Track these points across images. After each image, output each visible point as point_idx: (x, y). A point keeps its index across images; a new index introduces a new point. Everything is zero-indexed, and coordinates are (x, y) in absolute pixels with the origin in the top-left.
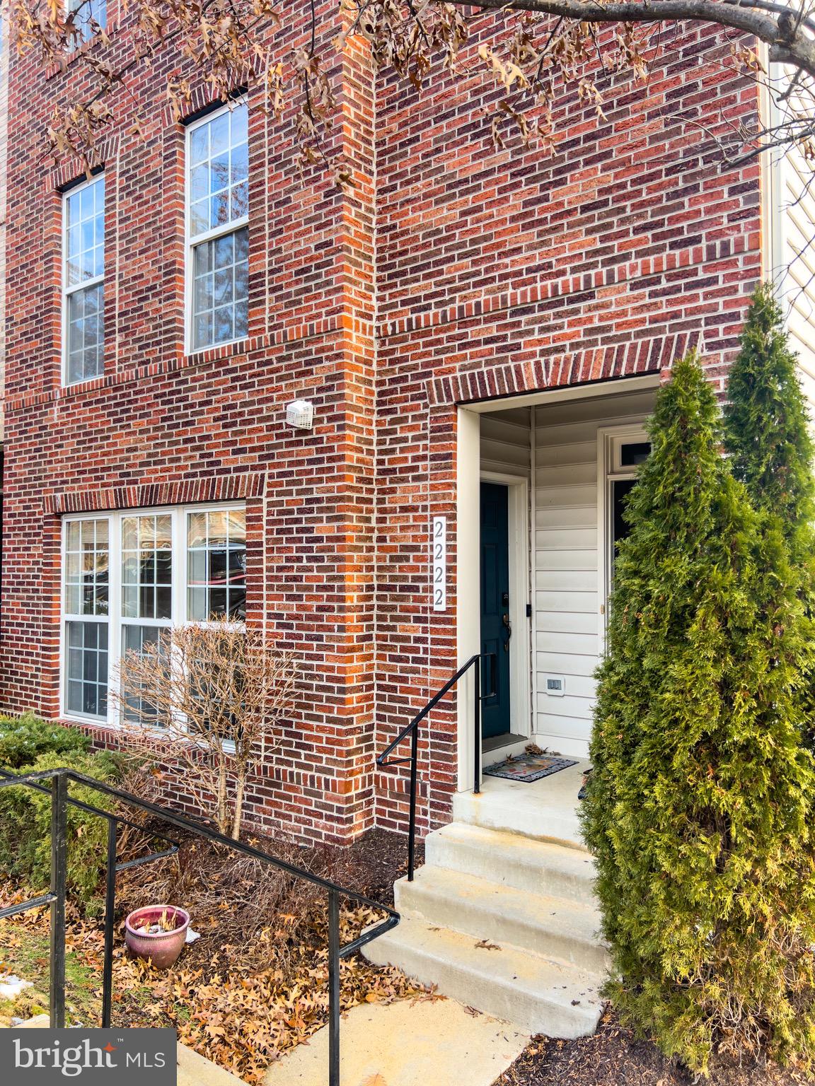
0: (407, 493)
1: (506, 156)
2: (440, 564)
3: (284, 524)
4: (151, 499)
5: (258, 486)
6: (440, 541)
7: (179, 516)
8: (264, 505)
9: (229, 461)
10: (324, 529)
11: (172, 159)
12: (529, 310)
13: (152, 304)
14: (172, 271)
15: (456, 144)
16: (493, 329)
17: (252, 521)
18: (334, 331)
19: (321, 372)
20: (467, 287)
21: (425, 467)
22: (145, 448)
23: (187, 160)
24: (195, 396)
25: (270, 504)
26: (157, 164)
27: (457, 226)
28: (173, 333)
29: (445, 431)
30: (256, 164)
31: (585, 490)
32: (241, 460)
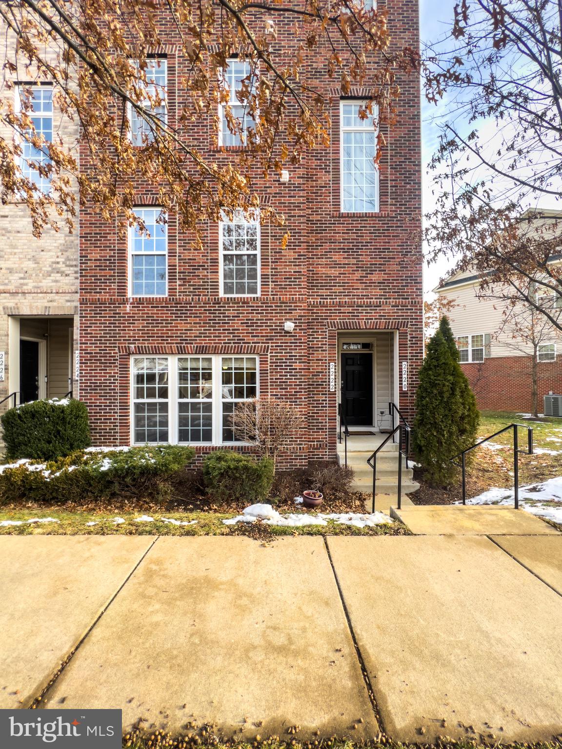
0: (318, 355)
1: (355, 261)
2: (332, 377)
3: (279, 363)
4: (201, 350)
5: (266, 349)
7: (217, 360)
8: (269, 357)
9: (250, 339)
10: (297, 365)
12: (362, 307)
13: (201, 273)
15: (337, 252)
16: (350, 310)
17: (263, 362)
18: (302, 301)
19: (296, 314)
20: (341, 295)
21: (326, 347)
22: (197, 330)
24: (231, 313)
25: (271, 356)
27: (338, 277)
30: (264, 235)
32: (256, 339)
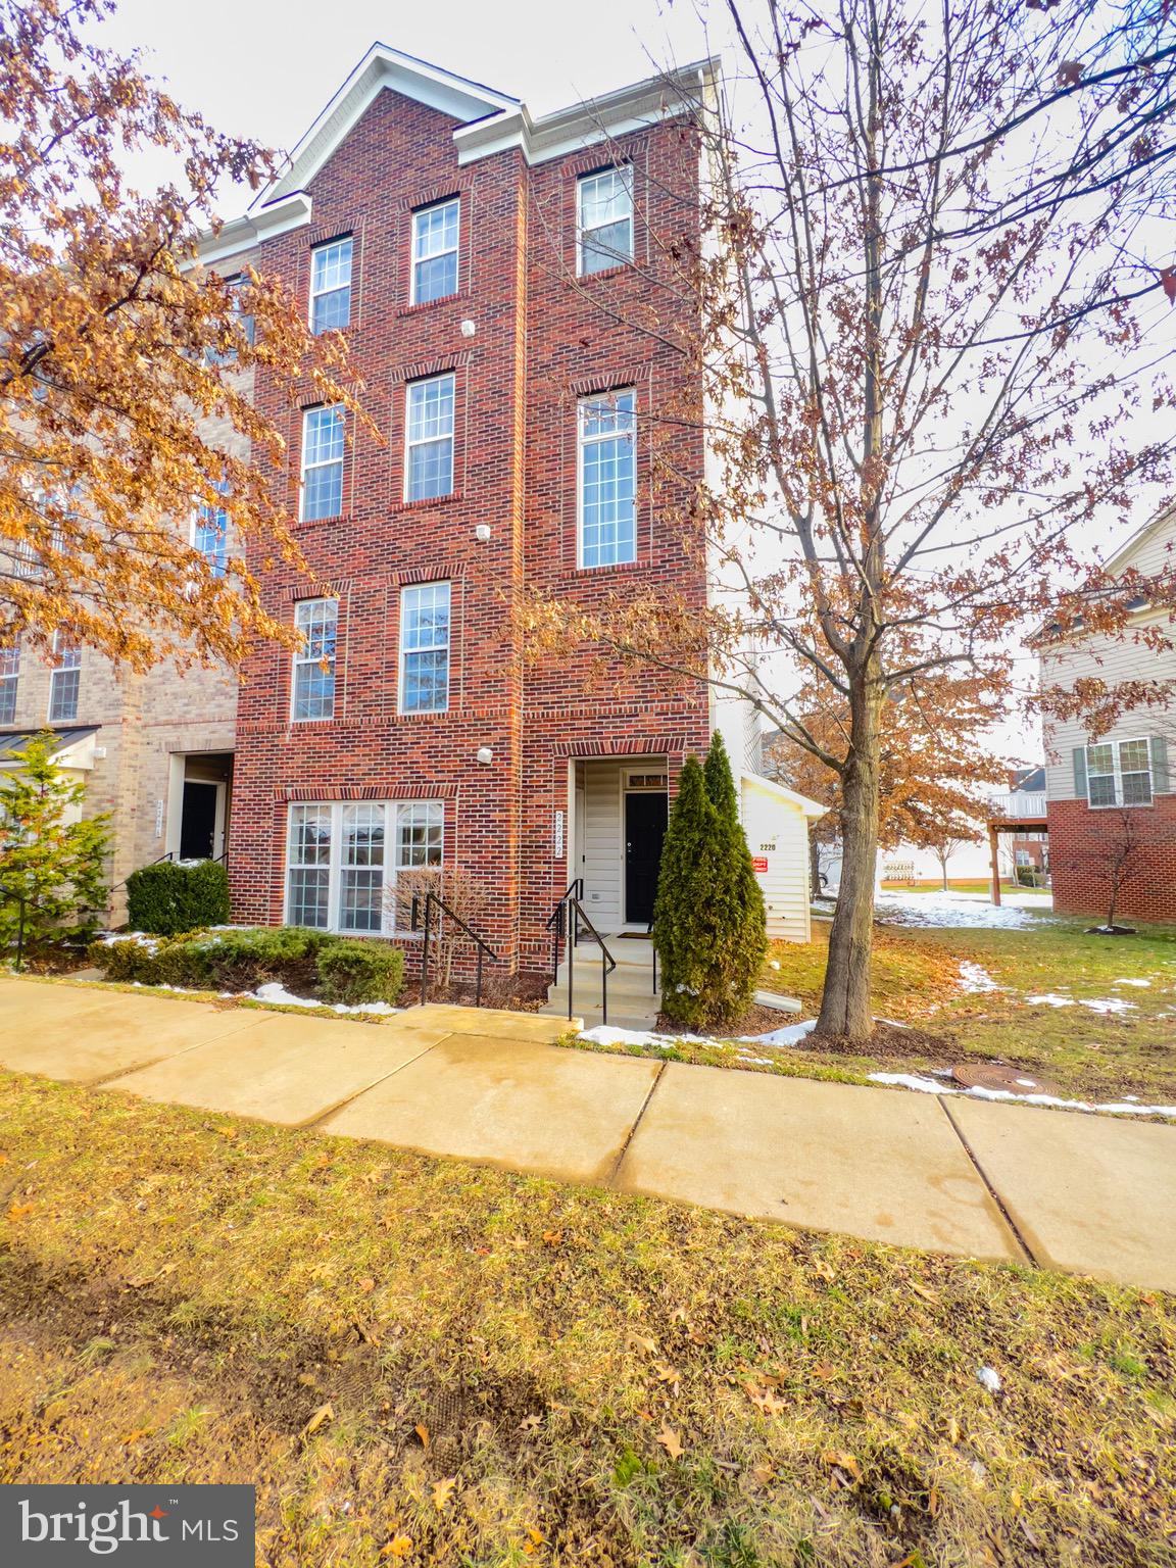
0: (539, 798)
2: (559, 834)
3: (469, 814)
4: (371, 794)
5: (453, 791)
6: (559, 823)
7: (391, 807)
8: (457, 802)
9: (431, 776)
10: (497, 815)
11: (394, 604)
12: (608, 718)
13: (374, 683)
14: (391, 666)
16: (589, 723)
17: (449, 810)
18: (505, 715)
19: (496, 735)
20: (575, 701)
21: (551, 786)
22: (366, 765)
23: (402, 605)
24: (409, 738)
25: (461, 802)
26: (384, 605)
28: (391, 701)
29: (562, 769)
30: (456, 621)
31: (613, 797)
32: (440, 776)
